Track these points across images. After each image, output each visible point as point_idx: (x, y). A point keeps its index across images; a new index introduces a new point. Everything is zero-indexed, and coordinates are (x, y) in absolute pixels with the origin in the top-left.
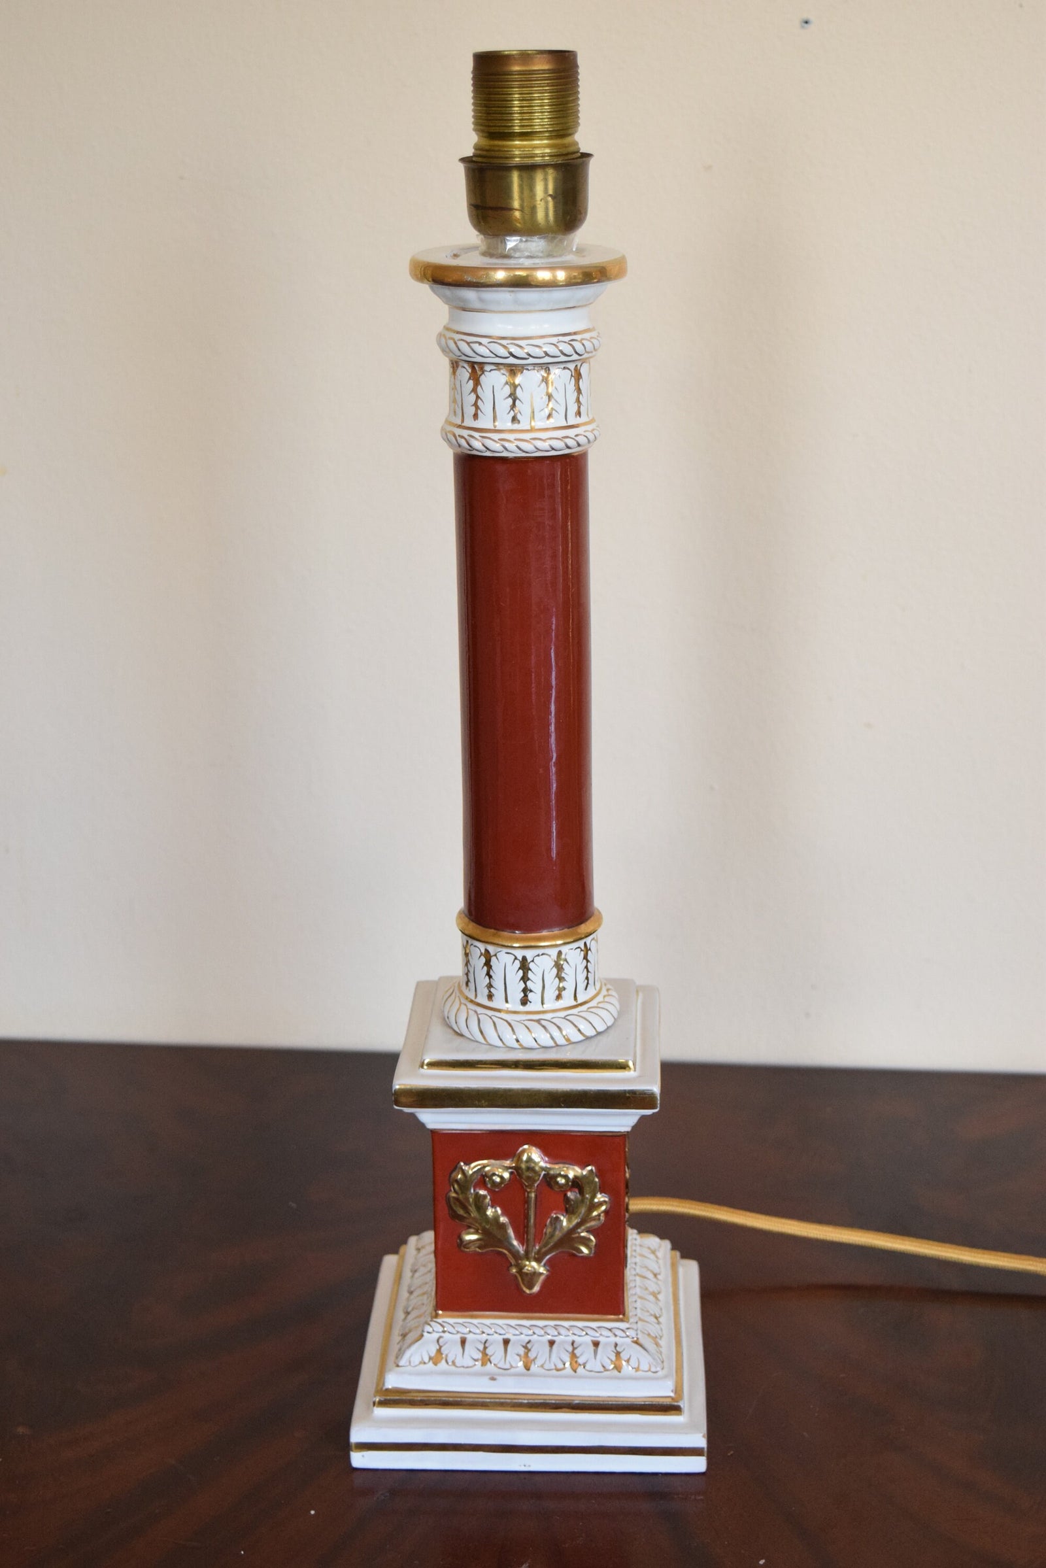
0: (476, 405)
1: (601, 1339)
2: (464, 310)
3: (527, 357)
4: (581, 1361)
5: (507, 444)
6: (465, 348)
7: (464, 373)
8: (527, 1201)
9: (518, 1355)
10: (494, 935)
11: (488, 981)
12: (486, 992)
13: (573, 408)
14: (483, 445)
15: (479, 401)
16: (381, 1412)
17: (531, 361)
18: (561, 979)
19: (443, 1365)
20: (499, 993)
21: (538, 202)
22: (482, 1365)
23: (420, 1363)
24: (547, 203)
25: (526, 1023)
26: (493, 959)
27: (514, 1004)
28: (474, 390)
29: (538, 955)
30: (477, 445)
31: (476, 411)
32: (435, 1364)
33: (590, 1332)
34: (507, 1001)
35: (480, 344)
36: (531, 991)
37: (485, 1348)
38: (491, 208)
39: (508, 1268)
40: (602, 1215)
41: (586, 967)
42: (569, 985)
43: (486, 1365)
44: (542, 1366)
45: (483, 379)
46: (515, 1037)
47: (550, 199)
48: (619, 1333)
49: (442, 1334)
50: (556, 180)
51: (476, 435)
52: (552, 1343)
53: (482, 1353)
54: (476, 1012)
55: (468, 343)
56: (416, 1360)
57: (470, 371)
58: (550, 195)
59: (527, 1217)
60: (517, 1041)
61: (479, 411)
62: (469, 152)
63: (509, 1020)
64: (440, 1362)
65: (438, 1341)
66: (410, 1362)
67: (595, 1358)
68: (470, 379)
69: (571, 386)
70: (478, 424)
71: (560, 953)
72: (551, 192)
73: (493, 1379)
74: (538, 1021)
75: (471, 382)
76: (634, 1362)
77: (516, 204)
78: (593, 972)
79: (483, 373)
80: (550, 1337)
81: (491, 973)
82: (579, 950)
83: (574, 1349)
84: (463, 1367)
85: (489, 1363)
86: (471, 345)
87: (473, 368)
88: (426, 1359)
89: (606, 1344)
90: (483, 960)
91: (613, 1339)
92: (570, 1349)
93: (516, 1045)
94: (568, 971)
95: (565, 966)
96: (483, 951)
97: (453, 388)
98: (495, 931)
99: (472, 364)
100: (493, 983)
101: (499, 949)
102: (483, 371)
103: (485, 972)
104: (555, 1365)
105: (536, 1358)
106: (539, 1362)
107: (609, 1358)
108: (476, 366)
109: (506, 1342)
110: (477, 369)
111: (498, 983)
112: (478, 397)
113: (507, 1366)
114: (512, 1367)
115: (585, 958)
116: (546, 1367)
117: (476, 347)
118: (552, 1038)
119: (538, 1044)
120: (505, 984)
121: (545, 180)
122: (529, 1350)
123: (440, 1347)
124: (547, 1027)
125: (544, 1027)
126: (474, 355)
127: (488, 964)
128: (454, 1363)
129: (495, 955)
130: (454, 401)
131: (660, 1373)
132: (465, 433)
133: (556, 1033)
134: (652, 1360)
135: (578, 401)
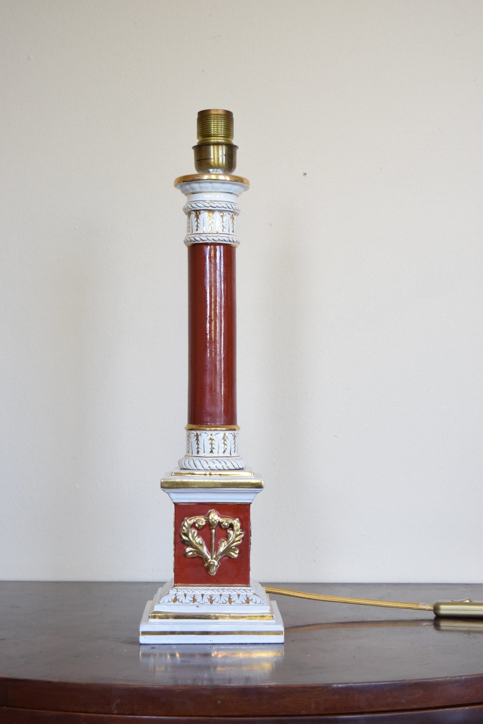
0: (197, 226)
1: (241, 593)
2: (193, 193)
3: (216, 207)
4: (233, 600)
5: (209, 238)
6: (194, 205)
7: (193, 215)
8: (211, 534)
9: (208, 599)
10: (200, 426)
11: (197, 446)
12: (196, 451)
13: (231, 229)
14: (200, 239)
15: (199, 224)
16: (152, 620)
17: (217, 208)
18: (225, 444)
19: (177, 602)
20: (201, 450)
21: (220, 157)
22: (193, 603)
23: (168, 602)
24: (223, 157)
25: (212, 460)
26: (200, 436)
27: (207, 454)
28: (197, 221)
29: (217, 434)
30: (198, 239)
31: (197, 228)
32: (174, 602)
33: (237, 591)
34: (204, 452)
35: (199, 203)
36: (214, 448)
37: (194, 597)
38: (203, 159)
39: (204, 564)
40: (241, 539)
41: (235, 443)
42: (228, 448)
43: (195, 602)
44: (217, 602)
45: (200, 216)
46: (208, 466)
47: (224, 156)
48: (248, 591)
49: (177, 593)
50: (226, 150)
51: (197, 235)
52: (221, 595)
53: (193, 598)
54: (192, 459)
55: (195, 203)
56: (166, 601)
57: (195, 214)
58: (224, 155)
59: (211, 541)
60: (209, 467)
61: (198, 228)
62: (196, 144)
63: (207, 460)
64: (176, 601)
65: (175, 595)
66: (164, 602)
67: (239, 599)
68: (195, 217)
69: (231, 221)
70: (198, 232)
71: (225, 434)
72: (224, 153)
73: (198, 607)
74: (217, 460)
75: (196, 218)
76: (254, 601)
77: (212, 157)
78: (237, 446)
79: (200, 214)
80: (220, 593)
81: (199, 442)
82: (232, 434)
83: (230, 596)
84: (186, 603)
85: (196, 602)
86: (196, 204)
87: (196, 213)
88: (170, 600)
89: (243, 595)
90: (195, 438)
91: (245, 593)
92: (229, 596)
93: (209, 469)
94: (228, 442)
95: (227, 440)
96: (195, 434)
97: (189, 223)
98: (200, 425)
99: (196, 211)
100: (199, 447)
101: (202, 432)
102: (200, 213)
103: (196, 443)
104: (223, 602)
105: (215, 599)
106: (216, 601)
107: (244, 599)
108: (197, 212)
109: (203, 595)
110: (198, 212)
111: (201, 446)
112: (198, 223)
113: (203, 602)
114: (205, 603)
115: (234, 439)
116: (219, 602)
117: (198, 204)
118: (223, 466)
119: (217, 468)
120: (204, 445)
121: (222, 149)
122: (212, 597)
123: (176, 597)
124: (221, 462)
125: (219, 462)
126: (197, 207)
127: (197, 439)
128: (182, 602)
129: (200, 435)
130: (189, 227)
131: (265, 604)
132: (193, 236)
133: (224, 464)
134: (261, 600)
135: (233, 227)
